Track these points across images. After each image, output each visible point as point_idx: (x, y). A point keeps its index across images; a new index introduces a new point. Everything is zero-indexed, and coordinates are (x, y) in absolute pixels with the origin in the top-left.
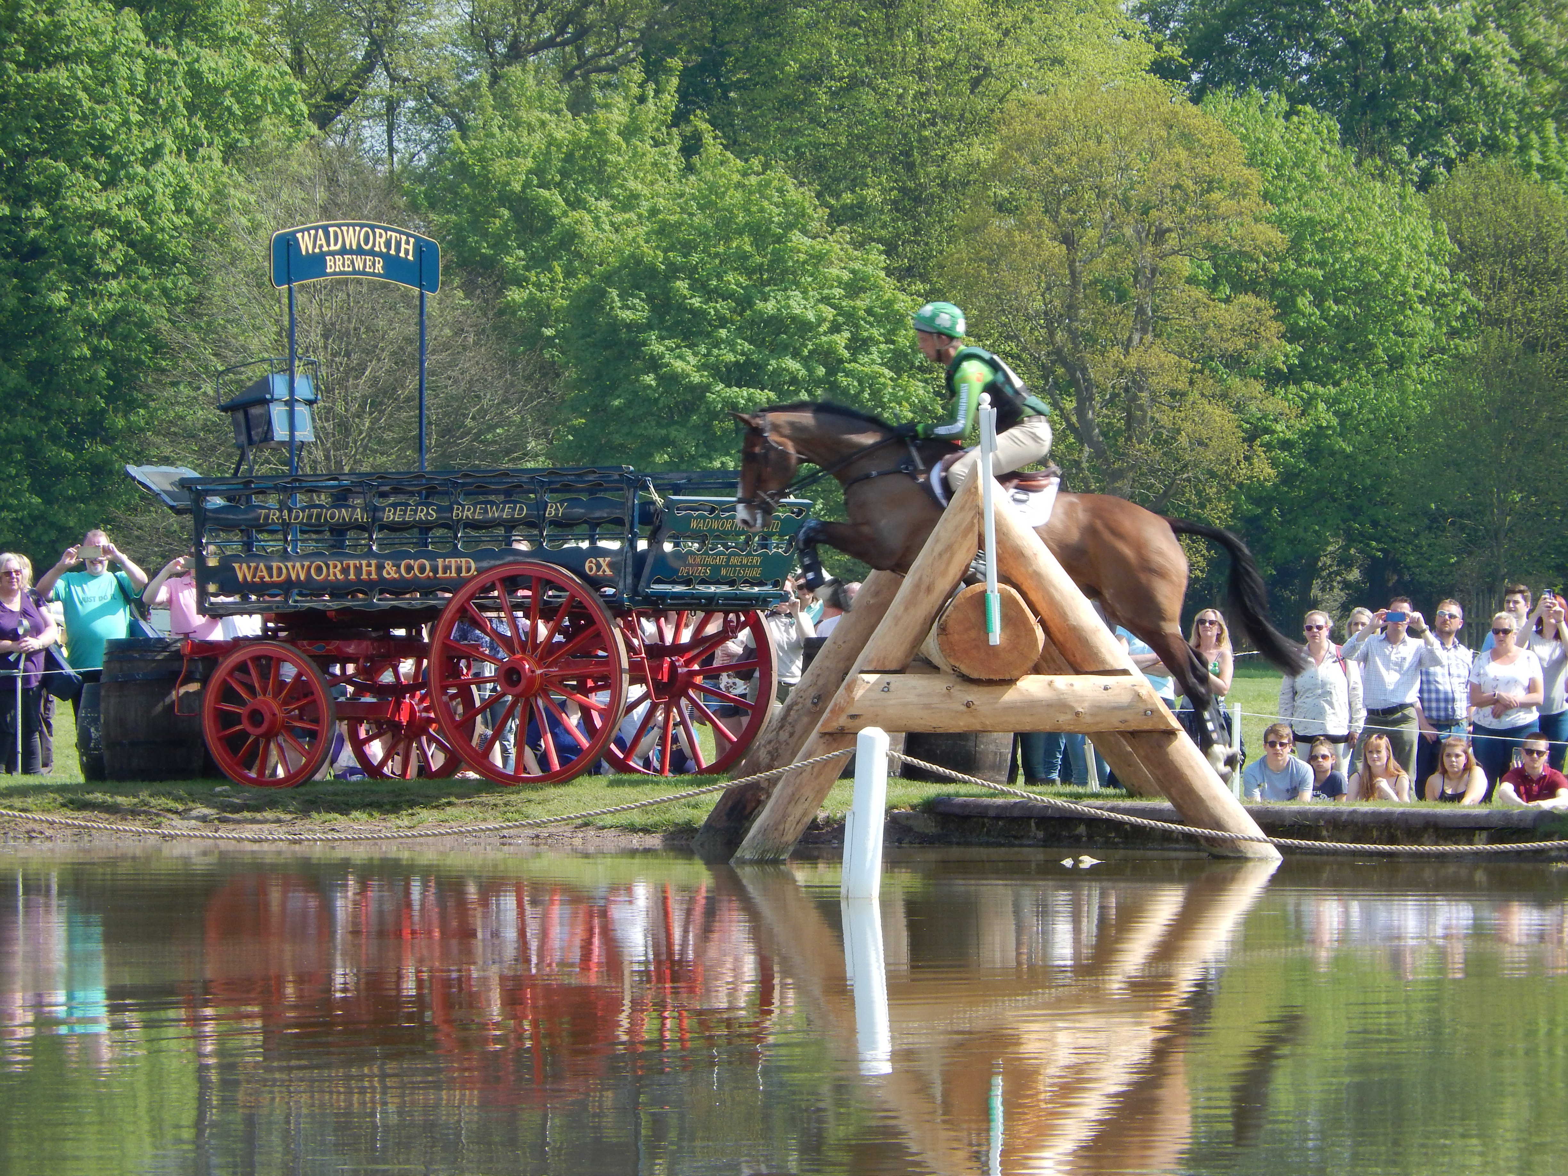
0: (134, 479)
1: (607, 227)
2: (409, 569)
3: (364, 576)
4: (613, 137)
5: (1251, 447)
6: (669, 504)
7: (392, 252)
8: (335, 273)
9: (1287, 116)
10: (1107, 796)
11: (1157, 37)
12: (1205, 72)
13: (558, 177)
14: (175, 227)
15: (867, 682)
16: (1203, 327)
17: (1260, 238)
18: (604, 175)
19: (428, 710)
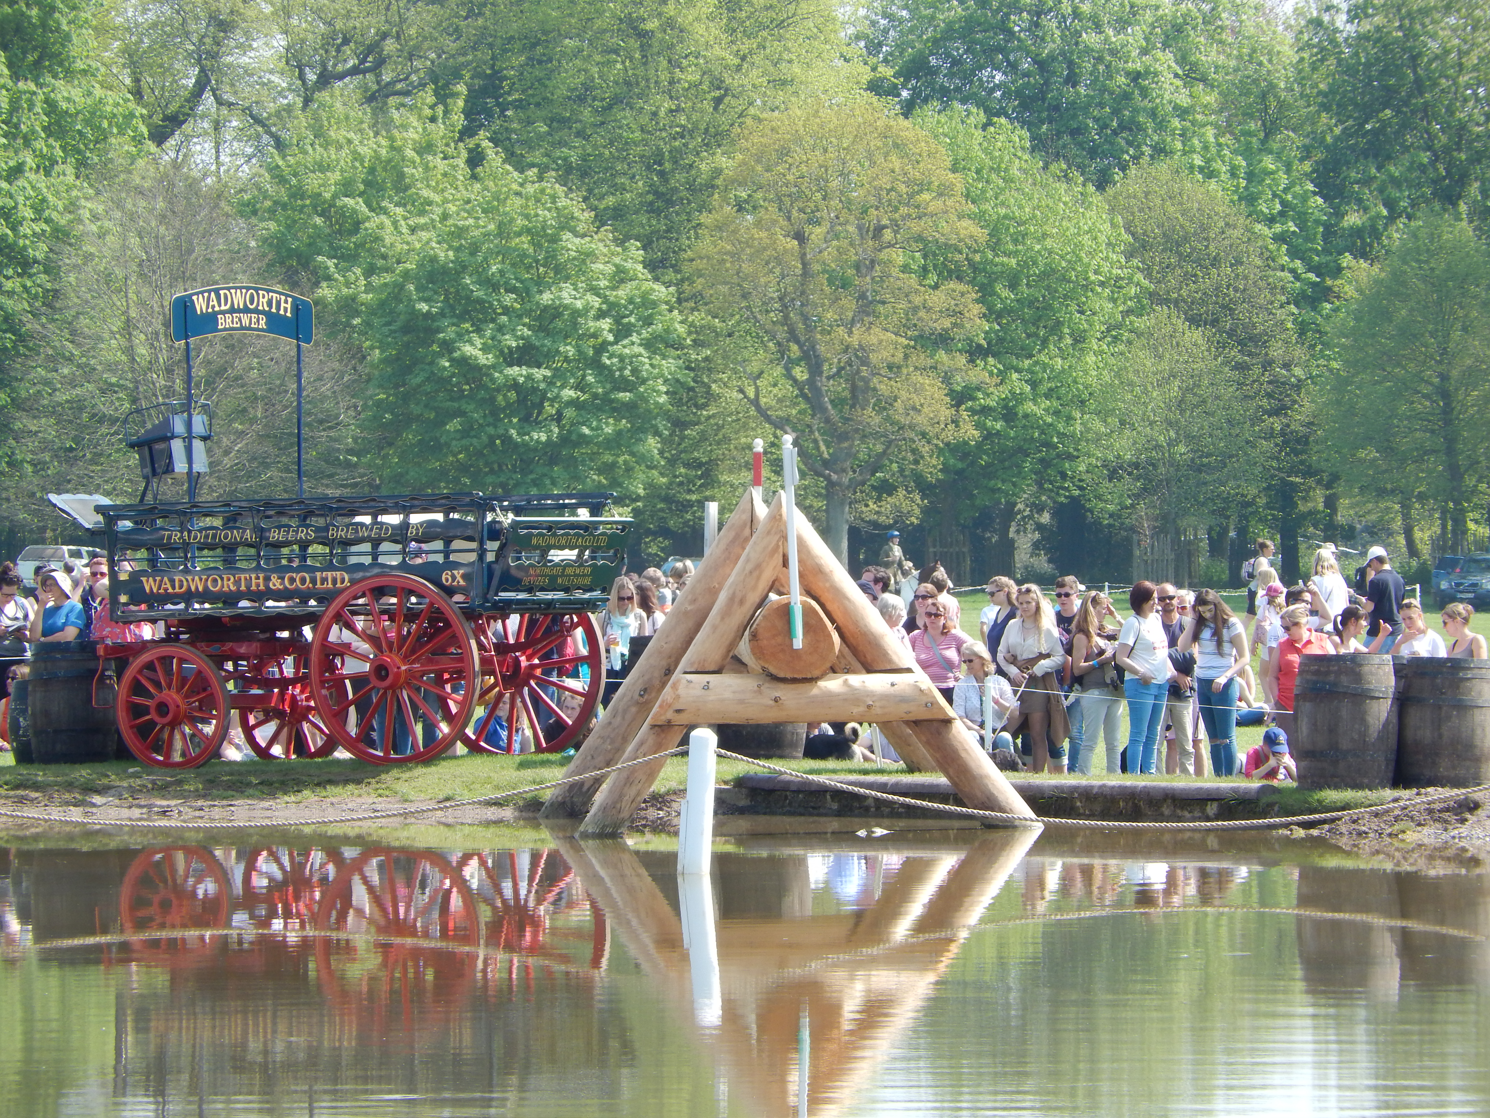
0: (55, 506)
1: (405, 230)
2: (292, 581)
3: (254, 588)
4: (410, 153)
5: (957, 411)
6: (515, 525)
7: (274, 310)
8: (225, 329)
9: (984, 127)
11: (872, 60)
12: (914, 89)
13: (362, 187)
14: (34, 234)
15: (690, 682)
16: (915, 309)
17: (963, 233)
18: (401, 185)
19: (308, 699)
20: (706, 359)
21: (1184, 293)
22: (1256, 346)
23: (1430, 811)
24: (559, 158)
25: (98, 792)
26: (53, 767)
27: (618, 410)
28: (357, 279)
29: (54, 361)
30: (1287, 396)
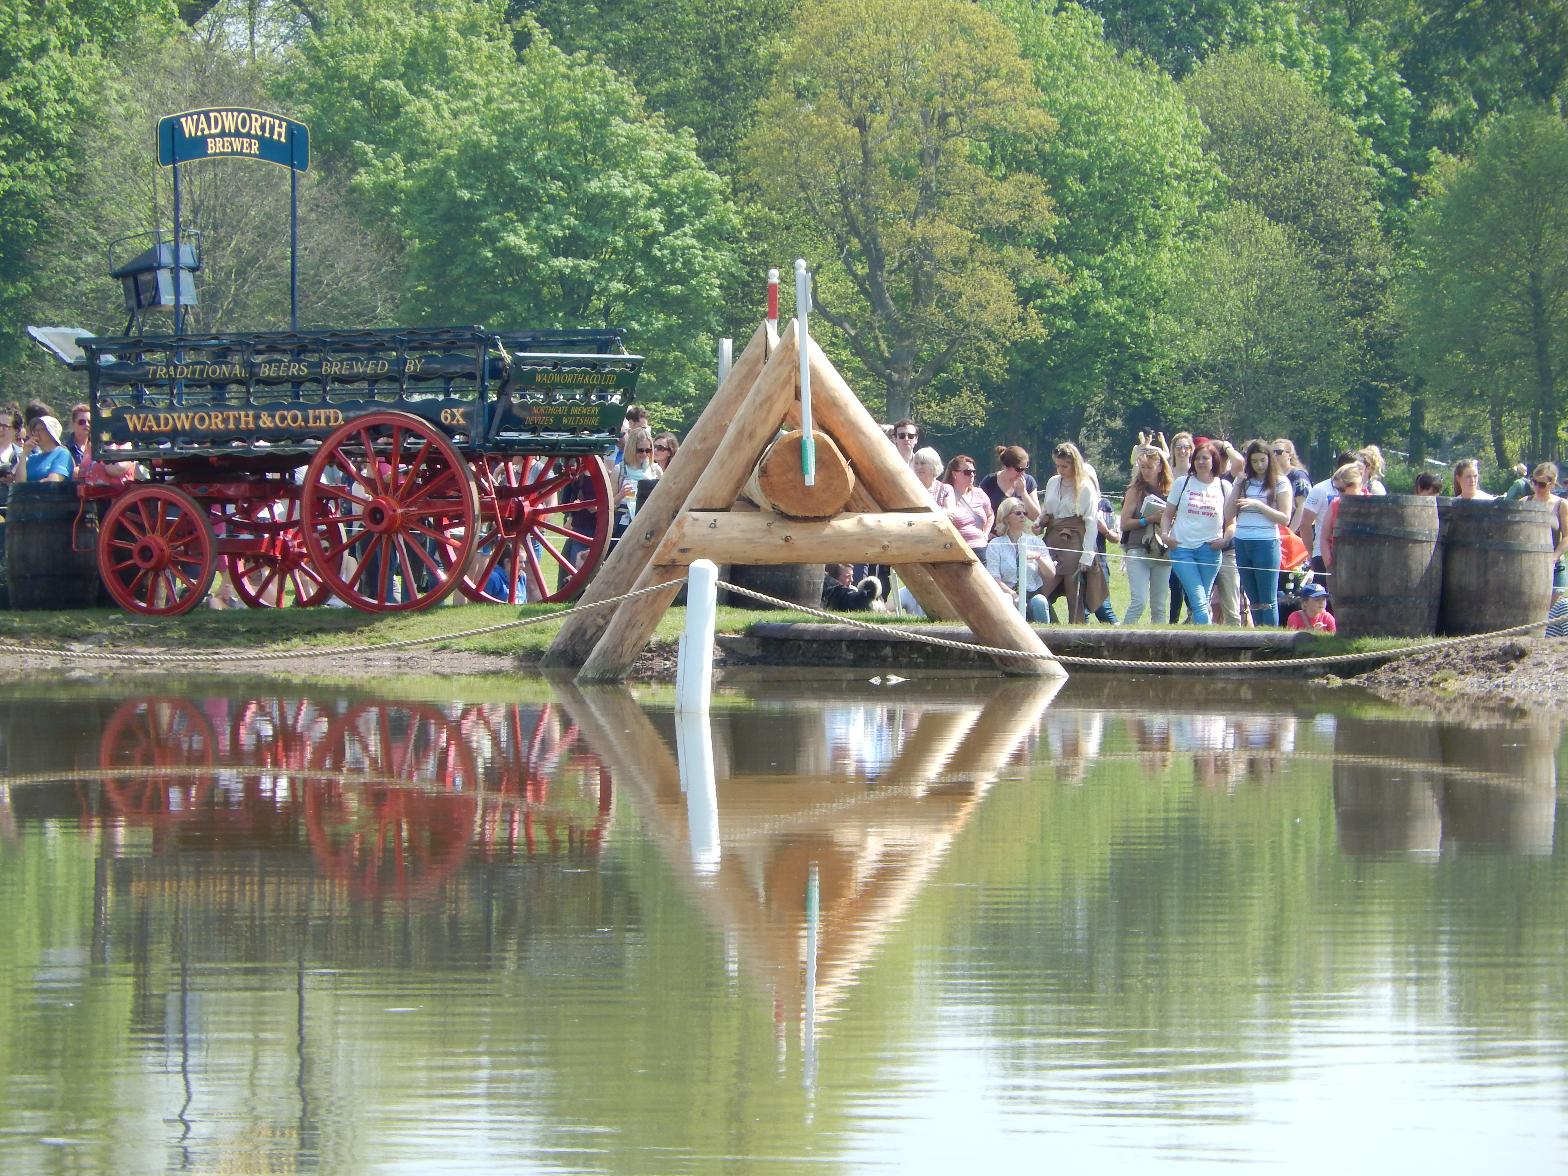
0: (35, 339)
1: (447, 115)
2: (283, 419)
3: (243, 426)
4: (453, 34)
5: (1025, 309)
6: (519, 361)
7: (267, 135)
8: (215, 154)
9: (1056, 12)
10: (910, 621)
13: (402, 69)
14: (59, 115)
15: (696, 520)
16: (981, 202)
17: (1032, 121)
18: (444, 67)
19: (300, 545)
20: (763, 253)
21: (1264, 187)
22: (1339, 245)
23: (1474, 659)
24: (610, 41)
25: (78, 638)
26: (31, 614)
27: (667, 304)
28: (397, 165)
29: (78, 248)
30: (1372, 296)
